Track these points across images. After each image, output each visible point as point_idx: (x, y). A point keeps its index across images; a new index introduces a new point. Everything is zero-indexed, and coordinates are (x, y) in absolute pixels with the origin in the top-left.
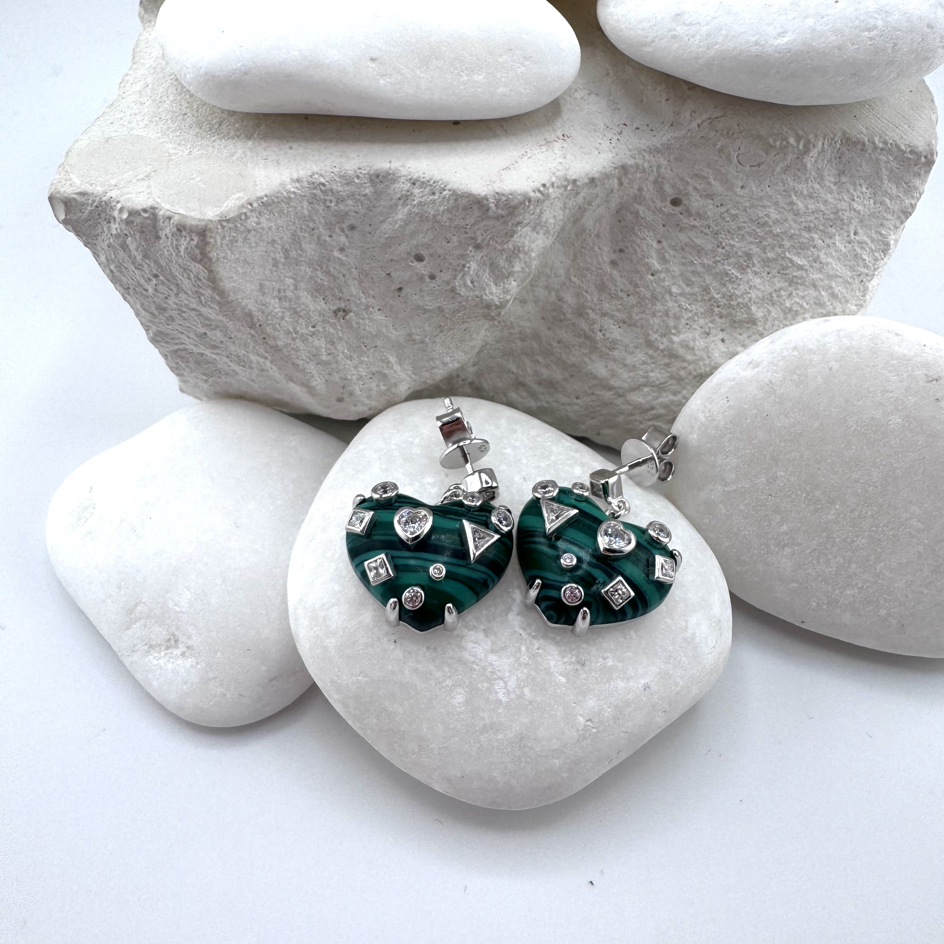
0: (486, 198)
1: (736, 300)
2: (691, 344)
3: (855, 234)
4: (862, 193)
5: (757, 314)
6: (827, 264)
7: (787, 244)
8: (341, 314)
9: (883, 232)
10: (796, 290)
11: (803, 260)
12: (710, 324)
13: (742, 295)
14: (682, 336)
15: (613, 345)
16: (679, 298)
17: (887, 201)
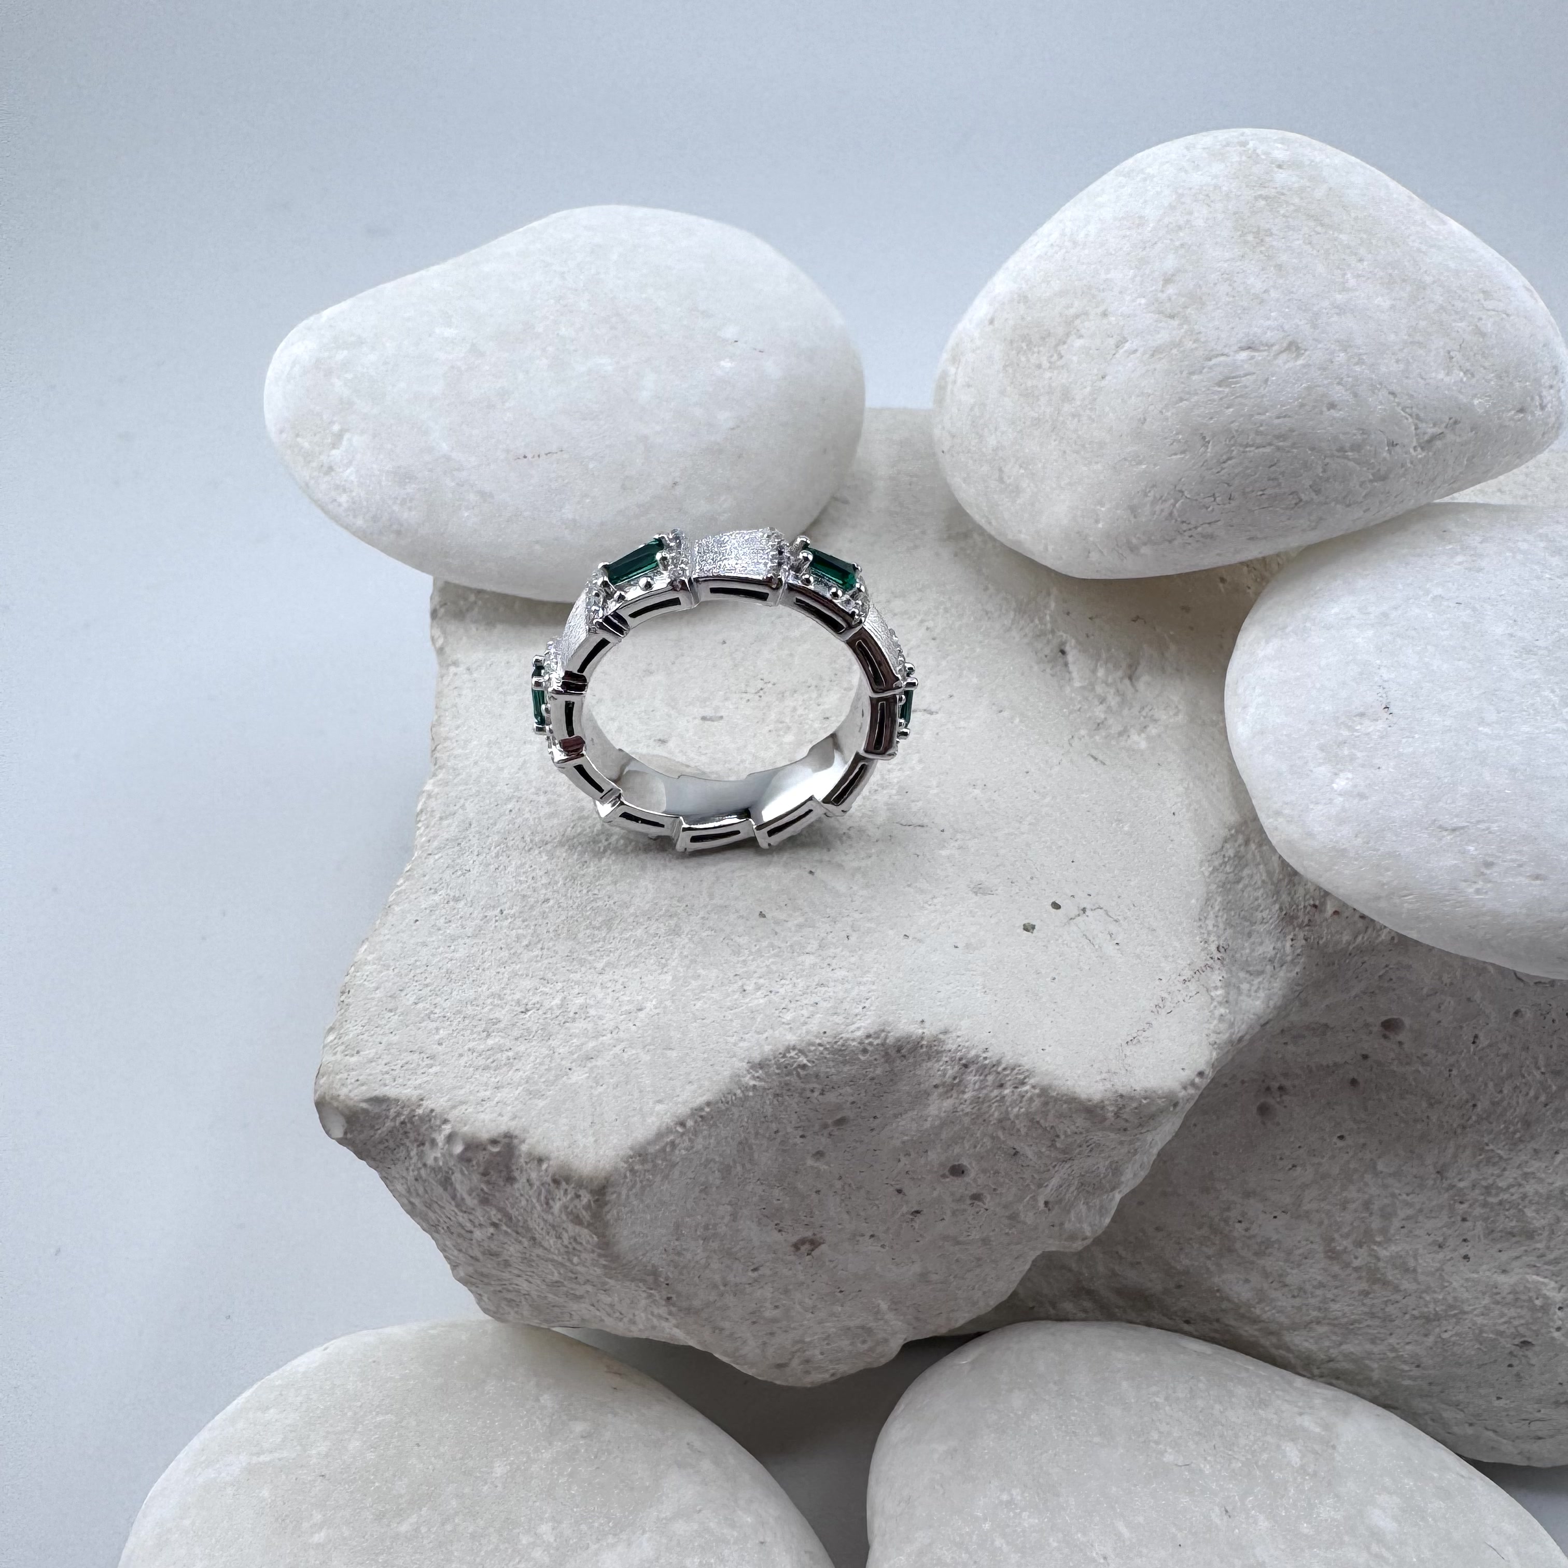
0: (1101, 1105)
1: (1497, 1195)
2: (1412, 1263)
5: (1535, 1221)
8: (805, 1248)
13: (1509, 1188)
15: (1265, 1247)
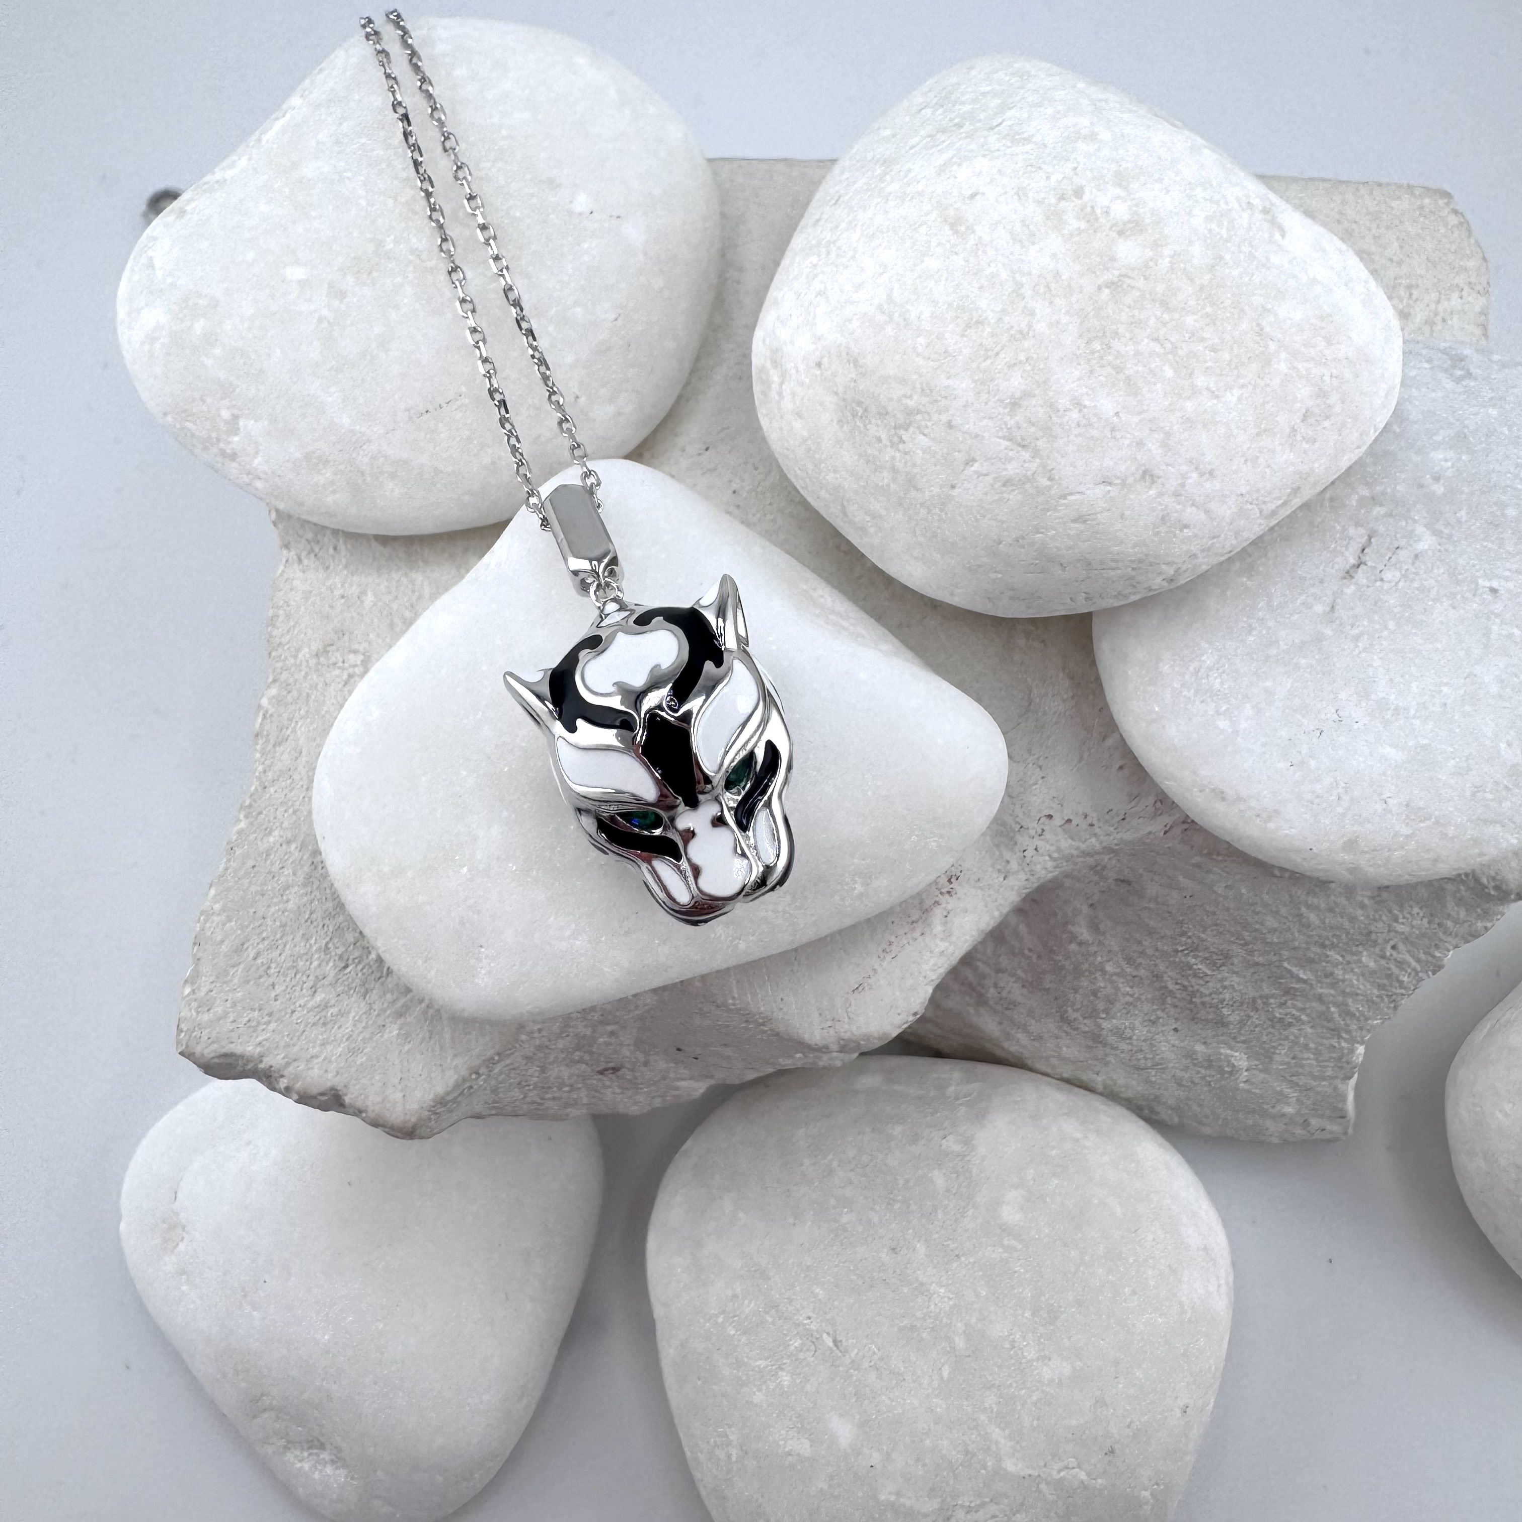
1: (1201, 997)
3: (1393, 947)
4: (1412, 915)
6: (1343, 981)
7: (1286, 954)
9: (1437, 954)
10: (1291, 999)
11: (1309, 973)
12: (1159, 1013)
13: (1210, 995)
14: (1114, 1021)
16: (1114, 978)
17: (1450, 924)
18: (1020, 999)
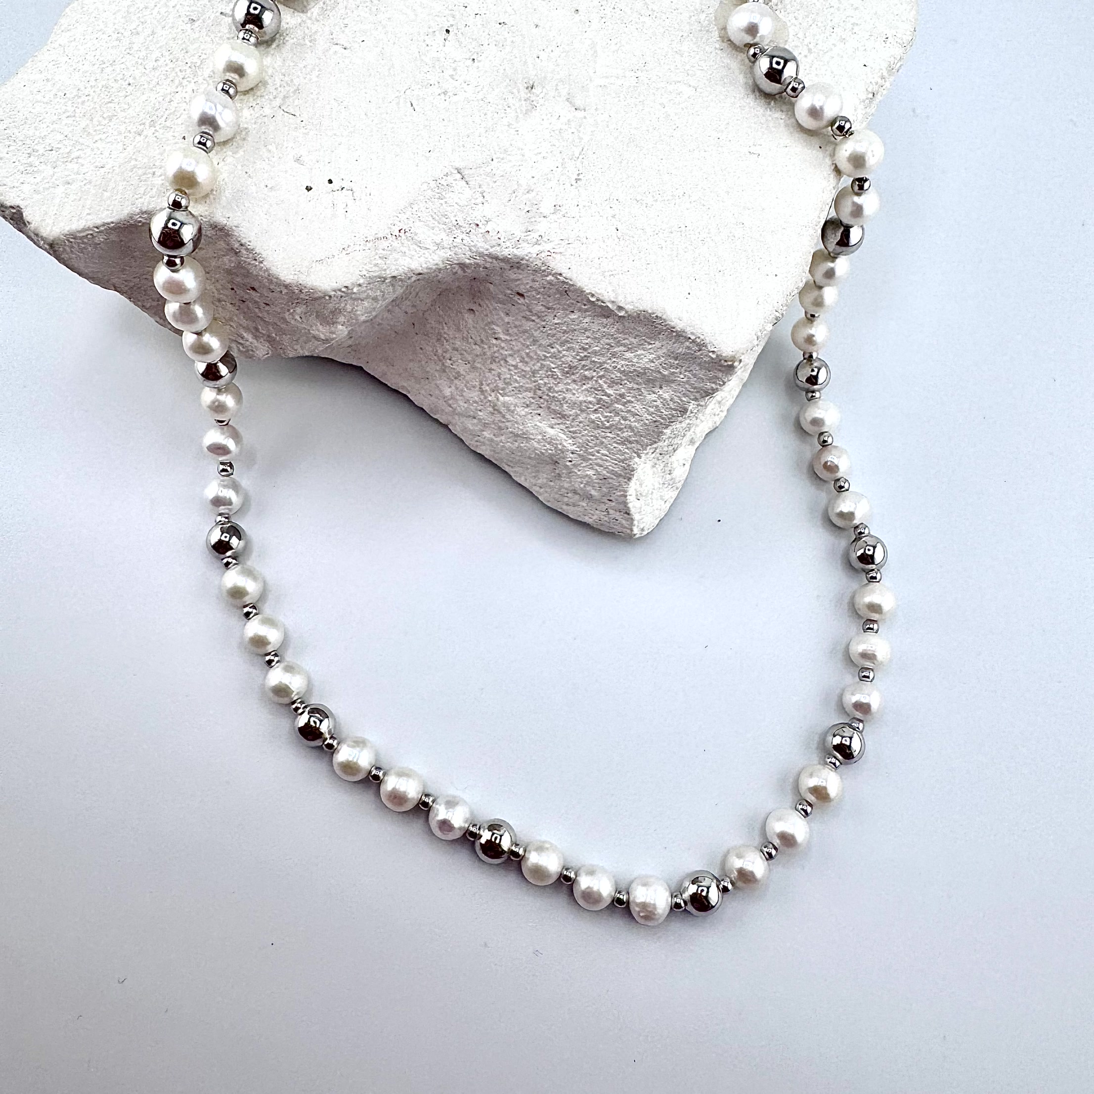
18: (462, 372)
